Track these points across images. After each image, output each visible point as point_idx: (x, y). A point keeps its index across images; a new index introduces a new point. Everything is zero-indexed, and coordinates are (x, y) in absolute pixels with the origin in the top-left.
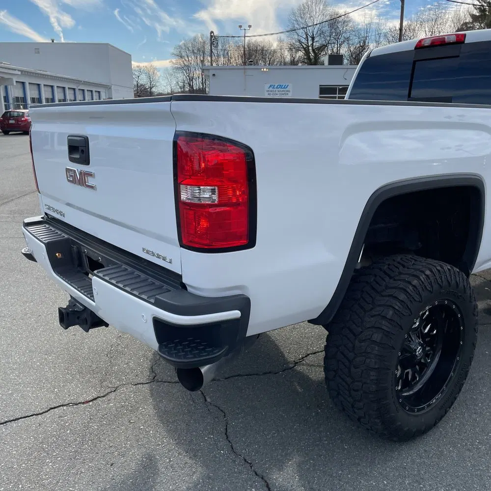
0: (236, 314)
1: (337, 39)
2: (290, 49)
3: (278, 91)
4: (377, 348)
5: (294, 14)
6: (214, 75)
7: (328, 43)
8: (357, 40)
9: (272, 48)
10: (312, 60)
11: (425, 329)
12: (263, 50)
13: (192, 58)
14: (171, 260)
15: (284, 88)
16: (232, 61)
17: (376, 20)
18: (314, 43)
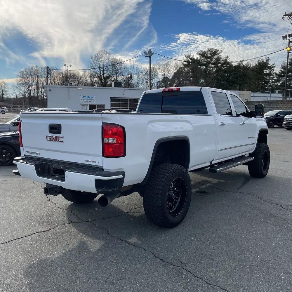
0: (121, 176)
1: (116, 72)
2: (90, 76)
3: (88, 100)
4: (161, 191)
5: (92, 58)
6: (50, 90)
7: (112, 75)
8: (127, 73)
9: (80, 75)
10: (104, 83)
11: (175, 189)
12: (74, 76)
13: (30, 79)
14: (98, 162)
15: (91, 98)
16: (55, 81)
17: (137, 64)
18: (104, 74)
